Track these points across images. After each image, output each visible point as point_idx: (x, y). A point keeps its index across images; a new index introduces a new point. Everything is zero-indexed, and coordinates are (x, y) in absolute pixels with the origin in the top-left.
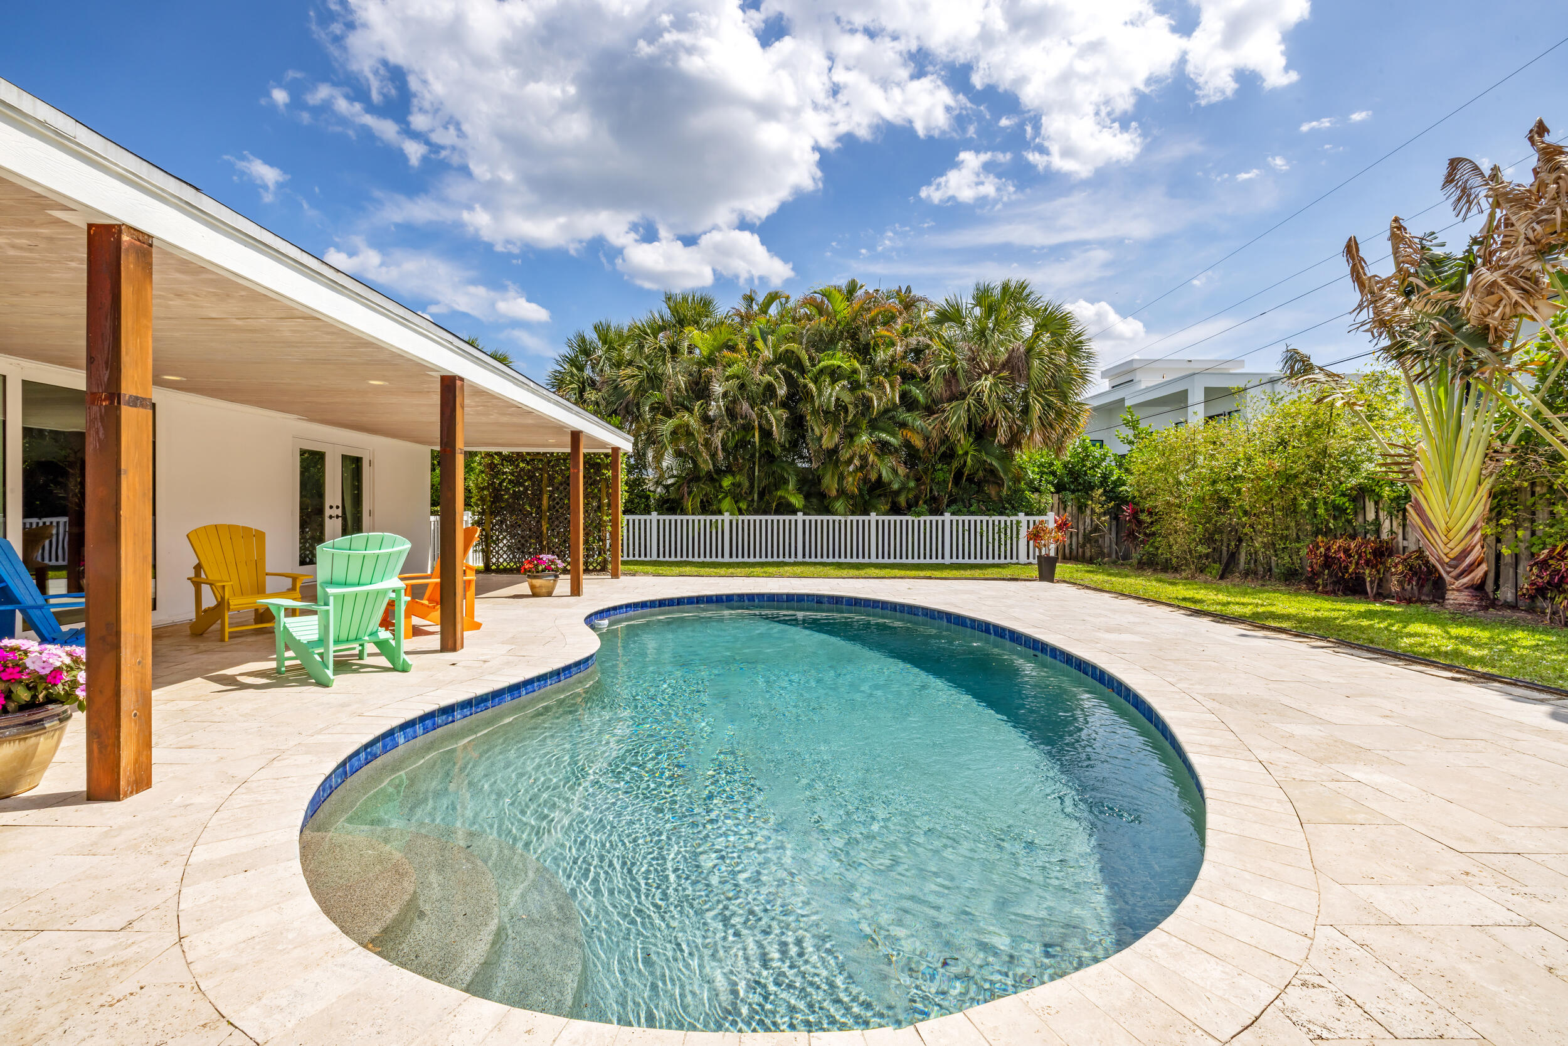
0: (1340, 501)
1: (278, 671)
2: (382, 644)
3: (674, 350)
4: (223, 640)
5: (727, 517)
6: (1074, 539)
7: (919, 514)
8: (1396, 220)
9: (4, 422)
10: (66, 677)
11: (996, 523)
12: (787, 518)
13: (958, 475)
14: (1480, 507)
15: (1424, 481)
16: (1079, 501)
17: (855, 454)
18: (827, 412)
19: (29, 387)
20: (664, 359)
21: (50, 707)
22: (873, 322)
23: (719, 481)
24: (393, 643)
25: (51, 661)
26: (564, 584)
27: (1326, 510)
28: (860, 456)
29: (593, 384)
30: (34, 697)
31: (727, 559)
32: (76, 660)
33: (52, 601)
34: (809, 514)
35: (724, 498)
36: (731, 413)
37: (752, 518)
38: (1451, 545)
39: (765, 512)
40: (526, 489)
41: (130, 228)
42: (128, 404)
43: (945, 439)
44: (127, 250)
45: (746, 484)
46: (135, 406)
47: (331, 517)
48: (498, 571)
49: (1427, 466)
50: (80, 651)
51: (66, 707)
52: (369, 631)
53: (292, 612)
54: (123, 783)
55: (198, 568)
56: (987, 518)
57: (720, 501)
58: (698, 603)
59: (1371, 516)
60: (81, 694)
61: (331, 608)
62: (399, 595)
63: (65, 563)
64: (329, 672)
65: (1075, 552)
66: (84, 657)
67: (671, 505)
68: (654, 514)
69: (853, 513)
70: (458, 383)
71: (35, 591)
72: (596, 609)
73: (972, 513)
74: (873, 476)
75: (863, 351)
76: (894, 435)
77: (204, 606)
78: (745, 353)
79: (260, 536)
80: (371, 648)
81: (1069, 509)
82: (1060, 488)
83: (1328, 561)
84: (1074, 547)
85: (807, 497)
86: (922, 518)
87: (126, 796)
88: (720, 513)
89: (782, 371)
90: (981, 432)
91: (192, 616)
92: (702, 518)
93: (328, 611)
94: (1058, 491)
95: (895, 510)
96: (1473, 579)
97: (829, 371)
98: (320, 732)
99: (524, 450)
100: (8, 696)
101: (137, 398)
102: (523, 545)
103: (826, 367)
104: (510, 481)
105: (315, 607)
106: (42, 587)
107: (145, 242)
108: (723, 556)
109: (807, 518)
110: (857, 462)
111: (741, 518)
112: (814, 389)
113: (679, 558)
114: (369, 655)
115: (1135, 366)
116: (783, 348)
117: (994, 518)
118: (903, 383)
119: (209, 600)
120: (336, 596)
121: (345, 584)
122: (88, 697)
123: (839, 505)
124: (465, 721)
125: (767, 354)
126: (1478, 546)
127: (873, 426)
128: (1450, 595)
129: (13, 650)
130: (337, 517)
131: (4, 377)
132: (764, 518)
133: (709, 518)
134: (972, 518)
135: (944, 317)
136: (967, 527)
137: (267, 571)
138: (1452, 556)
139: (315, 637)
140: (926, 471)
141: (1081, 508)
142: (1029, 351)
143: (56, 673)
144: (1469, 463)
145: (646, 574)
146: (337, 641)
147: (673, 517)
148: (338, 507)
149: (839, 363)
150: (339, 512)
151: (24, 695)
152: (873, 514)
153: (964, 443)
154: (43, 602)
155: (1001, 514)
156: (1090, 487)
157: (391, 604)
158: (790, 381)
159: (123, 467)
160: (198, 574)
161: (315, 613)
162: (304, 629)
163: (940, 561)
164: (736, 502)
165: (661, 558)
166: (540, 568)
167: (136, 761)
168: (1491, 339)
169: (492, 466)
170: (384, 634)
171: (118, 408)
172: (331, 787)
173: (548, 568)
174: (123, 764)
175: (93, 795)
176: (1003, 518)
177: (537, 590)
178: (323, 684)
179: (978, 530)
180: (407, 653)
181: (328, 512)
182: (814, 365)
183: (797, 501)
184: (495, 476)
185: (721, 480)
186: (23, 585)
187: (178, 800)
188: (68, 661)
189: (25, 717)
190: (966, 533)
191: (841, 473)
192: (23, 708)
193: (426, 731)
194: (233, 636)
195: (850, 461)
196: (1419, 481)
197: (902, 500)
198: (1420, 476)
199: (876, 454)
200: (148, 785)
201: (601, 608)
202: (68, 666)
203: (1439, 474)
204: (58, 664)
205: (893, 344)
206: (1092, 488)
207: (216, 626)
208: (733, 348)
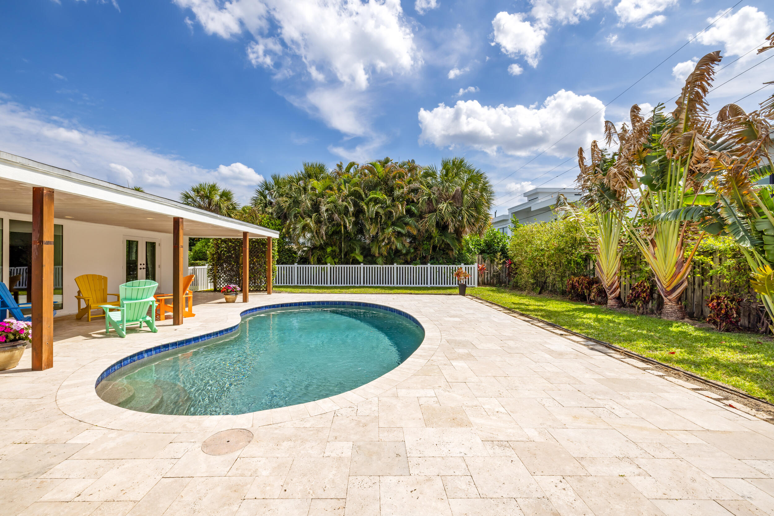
0: (579, 260)
1: (106, 332)
2: (147, 322)
3: (305, 189)
4: (88, 321)
5: (329, 266)
6: (489, 275)
7: (416, 264)
8: (595, 142)
9: (2, 230)
10: (25, 331)
11: (451, 268)
12: (356, 266)
13: (434, 248)
14: (617, 265)
15: (600, 253)
16: (491, 258)
17: (385, 238)
18: (371, 219)
19: (12, 222)
20: (301, 193)
21: (21, 341)
22: (394, 177)
23: (326, 249)
24: (151, 321)
25: (20, 326)
26: (240, 297)
27: (574, 264)
28: (388, 239)
29: (271, 203)
30: (15, 338)
31: (329, 285)
32: (29, 326)
33: (20, 306)
34: (366, 264)
35: (328, 257)
36: (331, 219)
37: (340, 266)
38: (608, 280)
39: (347, 263)
40: (232, 254)
41: (46, 188)
42: (46, 244)
43: (427, 231)
44: (46, 195)
45: (338, 250)
46: (48, 244)
47: (141, 269)
48: (220, 291)
49: (601, 247)
50: (30, 323)
51: (25, 341)
52: (142, 317)
53: (111, 310)
54: (43, 365)
55: (79, 292)
56: (447, 266)
57: (326, 259)
58: (299, 305)
59: (592, 267)
60: (30, 337)
61: (125, 308)
62: (153, 303)
63: (26, 287)
64: (124, 333)
65: (489, 281)
66: (31, 325)
67: (304, 261)
68: (296, 264)
69: (386, 264)
70: (180, 220)
71: (14, 302)
72: (249, 308)
73: (441, 264)
74: (394, 247)
75: (390, 191)
76: (403, 228)
77: (82, 307)
78: (336, 191)
79: (105, 279)
80: (144, 324)
81: (486, 261)
82: (482, 252)
83: (573, 287)
84: (489, 279)
85: (365, 257)
86: (418, 266)
87: (44, 369)
88: (326, 264)
89: (352, 200)
90: (442, 227)
91: (77, 312)
92: (318, 266)
93: (124, 310)
94: (481, 253)
95: (407, 263)
96: (616, 294)
97: (374, 199)
98: (114, 352)
99: (231, 237)
100: (7, 337)
101: (48, 242)
102: (231, 279)
103: (373, 198)
104: (225, 251)
105: (119, 308)
106: (16, 299)
107: (51, 192)
108: (327, 284)
109: (365, 266)
110: (386, 241)
111: (336, 266)
112: (366, 209)
113: (307, 285)
114: (144, 327)
115: (538, 191)
116: (353, 189)
117: (450, 266)
118: (407, 205)
119: (83, 305)
120: (127, 304)
121: (131, 299)
122: (32, 338)
123: (380, 260)
124: (173, 350)
125: (346, 192)
126: (617, 281)
127: (393, 224)
128: (609, 301)
129: (8, 323)
130: (144, 268)
131: (2, 219)
132: (346, 266)
133: (321, 266)
134: (440, 266)
135: (427, 175)
136: (438, 270)
137: (108, 293)
138: (608, 285)
139: (120, 319)
140: (419, 244)
141: (492, 261)
142: (462, 191)
143: (22, 330)
144: (614, 247)
145: (286, 292)
146: (128, 321)
147: (304, 266)
148: (144, 264)
149: (378, 196)
150: (145, 266)
151: (12, 337)
152: (395, 264)
153: (435, 232)
154: (17, 306)
155: (453, 264)
156: (495, 252)
157: (151, 306)
158: (356, 204)
159: (44, 264)
160: (79, 294)
161: (118, 310)
162: (115, 316)
163: (426, 285)
164: (333, 259)
165: (299, 285)
166: (229, 291)
167: (48, 358)
168: (617, 196)
169: (217, 244)
170: (148, 318)
171: (42, 245)
172: (115, 369)
173: (233, 291)
174: (43, 359)
175: (34, 369)
176: (454, 266)
177: (228, 300)
178: (121, 337)
179: (443, 272)
180: (157, 326)
181: (139, 267)
182: (367, 197)
183: (360, 258)
184: (218, 249)
185: (326, 248)
186: (9, 299)
187: (61, 370)
188: (26, 326)
189: (12, 344)
190: (438, 273)
191: (380, 246)
192: (11, 341)
193: (156, 353)
194: (92, 319)
195: (383, 240)
196: (599, 253)
197: (409, 258)
198: (599, 251)
199: (395, 237)
200: (52, 366)
201: (252, 307)
202: (26, 328)
203: (605, 251)
204: (22, 327)
205: (403, 188)
206: (496, 252)
207: (86, 316)
208: (331, 189)
